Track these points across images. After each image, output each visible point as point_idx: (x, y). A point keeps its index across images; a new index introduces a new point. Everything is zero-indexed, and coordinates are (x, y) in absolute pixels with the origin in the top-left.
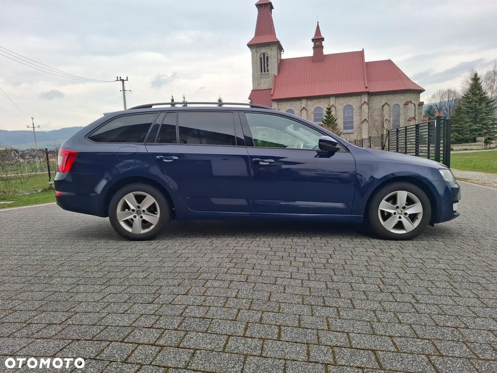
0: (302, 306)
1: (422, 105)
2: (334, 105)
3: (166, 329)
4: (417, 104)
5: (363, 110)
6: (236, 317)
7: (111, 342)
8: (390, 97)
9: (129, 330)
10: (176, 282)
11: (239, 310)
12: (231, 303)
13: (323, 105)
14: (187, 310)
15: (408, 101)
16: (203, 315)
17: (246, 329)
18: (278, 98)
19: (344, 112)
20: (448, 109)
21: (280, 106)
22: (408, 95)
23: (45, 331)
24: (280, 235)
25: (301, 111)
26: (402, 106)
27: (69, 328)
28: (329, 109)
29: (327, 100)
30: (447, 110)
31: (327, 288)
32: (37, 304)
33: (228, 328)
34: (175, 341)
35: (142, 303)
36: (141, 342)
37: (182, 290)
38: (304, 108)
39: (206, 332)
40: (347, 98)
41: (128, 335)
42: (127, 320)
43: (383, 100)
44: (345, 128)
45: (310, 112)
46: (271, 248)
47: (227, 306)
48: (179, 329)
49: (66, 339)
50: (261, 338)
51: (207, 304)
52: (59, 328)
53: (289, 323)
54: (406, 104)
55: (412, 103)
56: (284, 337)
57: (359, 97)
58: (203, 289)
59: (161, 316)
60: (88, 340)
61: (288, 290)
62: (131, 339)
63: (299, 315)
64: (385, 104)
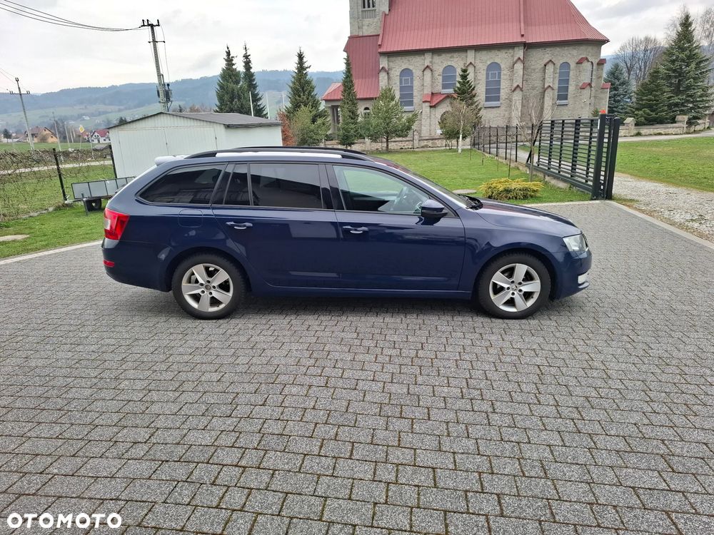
0: (378, 417)
1: (603, 64)
2: (473, 63)
3: (246, 449)
4: (595, 61)
5: (515, 71)
6: (313, 433)
7: (198, 463)
8: (557, 50)
9: (213, 449)
10: (252, 388)
11: (316, 424)
12: (308, 417)
13: (457, 62)
14: (265, 426)
15: (582, 58)
16: (280, 431)
17: (321, 447)
18: (388, 50)
19: (487, 75)
20: (643, 67)
21: (391, 64)
22: (583, 48)
23: (134, 451)
24: (370, 312)
25: (423, 71)
26: (573, 65)
27: (155, 447)
28: (465, 71)
29: (463, 55)
30: (640, 70)
31: (409, 393)
32: (115, 418)
33: (303, 446)
34: (255, 462)
35: (221, 417)
36: (225, 462)
37: (260, 401)
38: (427, 67)
39: (284, 451)
40: (493, 51)
41: (212, 455)
42: (209, 438)
43: (545, 55)
44: (488, 99)
45: (436, 74)
46: (358, 333)
47: (304, 419)
48: (259, 448)
49: (155, 460)
50: (334, 457)
51: (285, 418)
52: (146, 448)
53: (362, 439)
54: (580, 62)
55: (588, 61)
56: (356, 456)
57: (511, 51)
58: (281, 398)
59: (241, 433)
60: (176, 461)
61: (368, 398)
62: (215, 460)
63: (373, 429)
64: (548, 63)
